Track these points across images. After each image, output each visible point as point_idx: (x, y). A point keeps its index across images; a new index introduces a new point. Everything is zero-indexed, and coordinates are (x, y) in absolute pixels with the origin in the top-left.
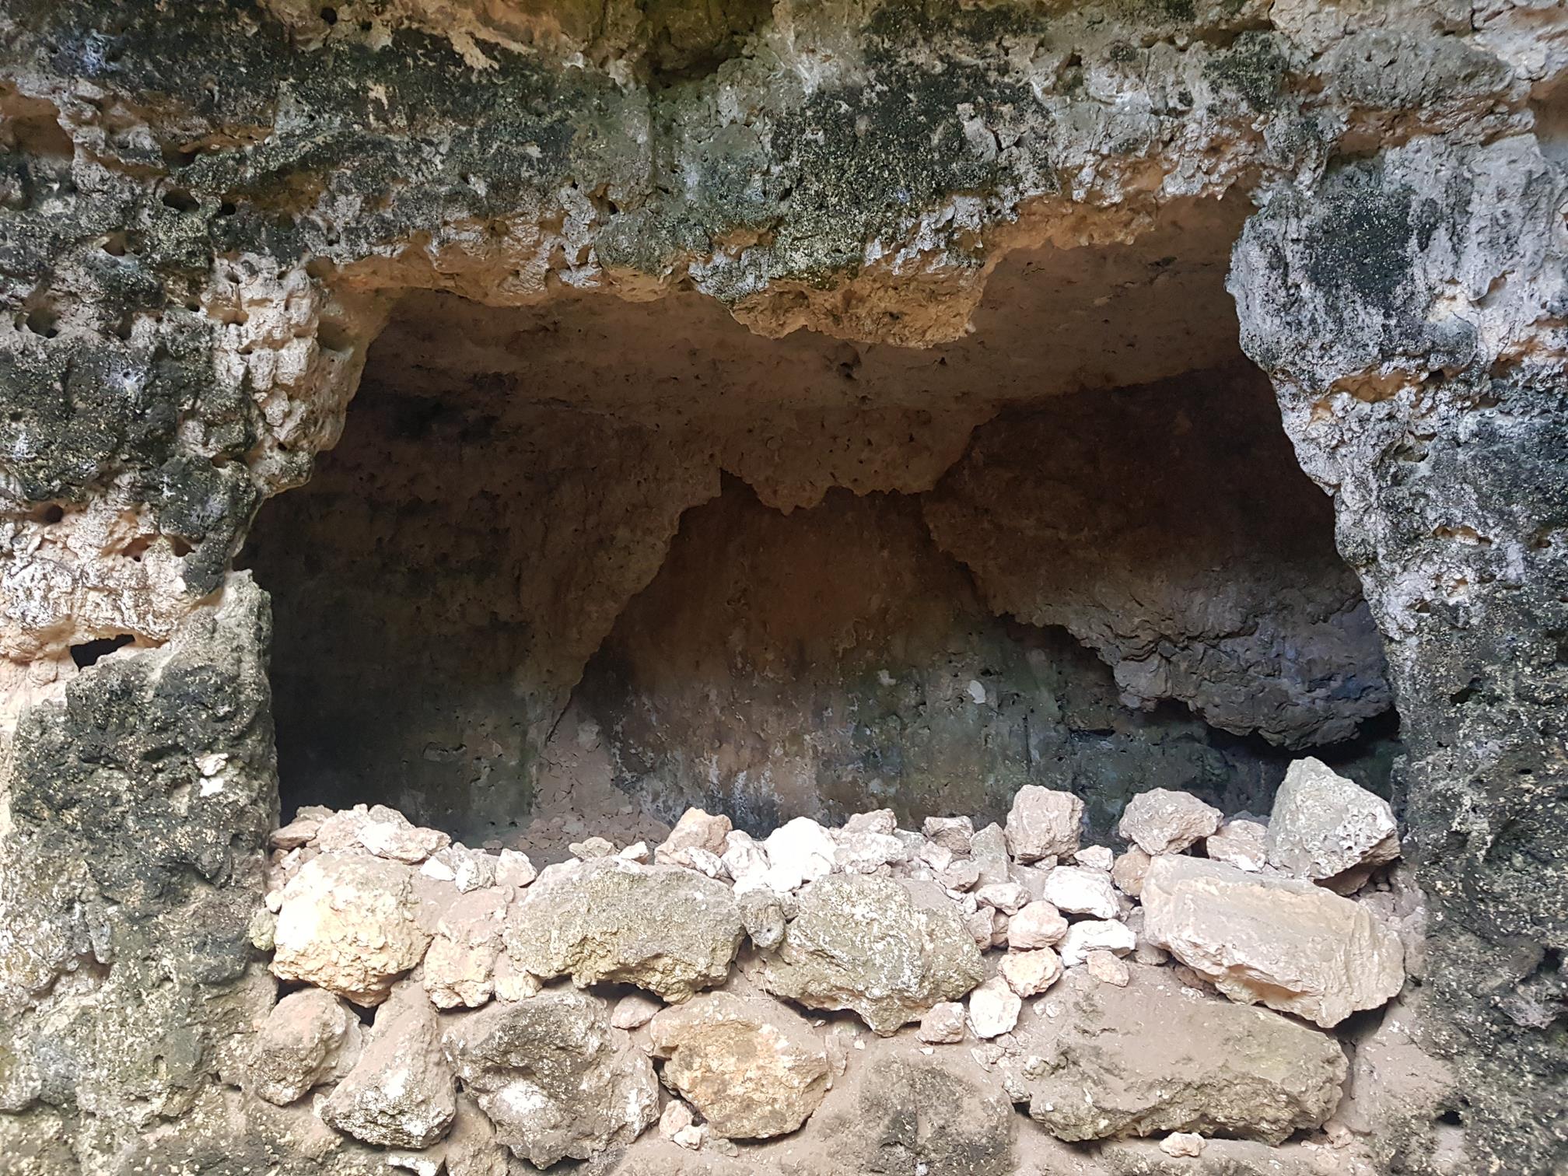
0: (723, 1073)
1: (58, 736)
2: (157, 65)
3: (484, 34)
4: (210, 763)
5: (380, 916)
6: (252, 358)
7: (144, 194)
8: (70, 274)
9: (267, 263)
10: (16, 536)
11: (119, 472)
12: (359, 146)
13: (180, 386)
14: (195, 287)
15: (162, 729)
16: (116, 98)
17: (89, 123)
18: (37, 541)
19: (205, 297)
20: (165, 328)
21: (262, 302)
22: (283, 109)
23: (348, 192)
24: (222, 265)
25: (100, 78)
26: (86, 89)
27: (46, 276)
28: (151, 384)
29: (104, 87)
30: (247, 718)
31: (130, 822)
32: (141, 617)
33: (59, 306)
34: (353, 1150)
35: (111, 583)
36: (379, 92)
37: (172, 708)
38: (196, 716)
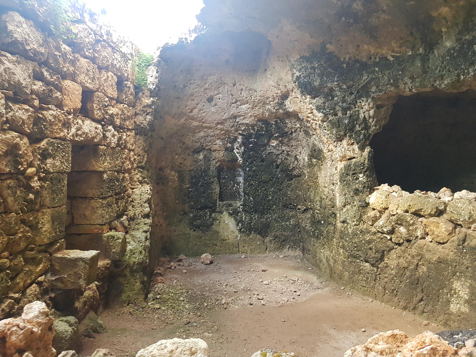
0: (434, 230)
1: (343, 171)
2: (344, 76)
3: (393, 54)
4: (361, 175)
5: (382, 199)
6: (365, 113)
7: (346, 94)
8: (337, 108)
9: (365, 99)
10: (337, 143)
11: (347, 134)
12: (374, 79)
13: (354, 120)
14: (355, 105)
15: (354, 170)
16: (340, 83)
17: (337, 87)
18: (340, 144)
19: (356, 106)
20: (351, 112)
21: (365, 105)
22: (364, 75)
23: (373, 86)
24: (358, 101)
25: (337, 81)
26: (336, 83)
27: (334, 109)
28: (349, 121)
29: (338, 82)
30: (365, 169)
31: (351, 184)
32: (354, 154)
33: (337, 112)
34: (379, 233)
35: (349, 149)
36: (377, 69)
37: (355, 167)
38: (358, 168)
